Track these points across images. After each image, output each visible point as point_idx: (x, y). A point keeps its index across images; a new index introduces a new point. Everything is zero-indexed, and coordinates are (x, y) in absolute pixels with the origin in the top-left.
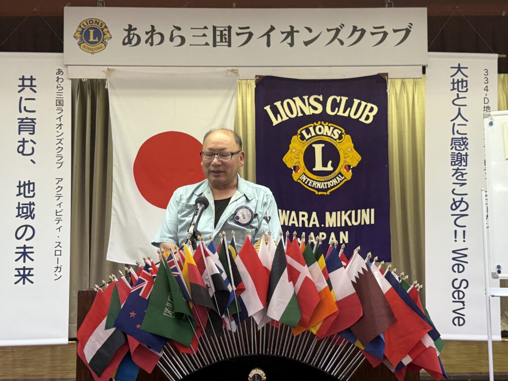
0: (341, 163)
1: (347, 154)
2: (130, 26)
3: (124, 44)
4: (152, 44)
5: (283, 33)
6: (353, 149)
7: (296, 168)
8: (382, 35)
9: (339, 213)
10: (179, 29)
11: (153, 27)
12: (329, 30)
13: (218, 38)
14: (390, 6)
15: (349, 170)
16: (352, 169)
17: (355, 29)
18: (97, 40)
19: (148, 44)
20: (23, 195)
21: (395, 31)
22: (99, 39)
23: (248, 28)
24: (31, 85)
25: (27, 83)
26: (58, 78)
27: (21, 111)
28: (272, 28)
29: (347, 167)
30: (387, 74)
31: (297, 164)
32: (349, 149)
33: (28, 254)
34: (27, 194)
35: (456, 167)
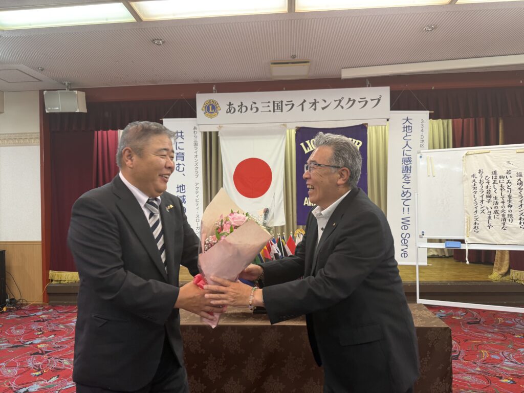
2: (230, 103)
3: (227, 112)
4: (241, 112)
5: (310, 103)
8: (364, 102)
10: (255, 103)
11: (242, 103)
12: (335, 101)
13: (276, 108)
14: (369, 86)
17: (350, 100)
18: (213, 111)
19: (240, 112)
20: (179, 192)
21: (372, 100)
22: (215, 110)
23: (292, 101)
24: (181, 136)
25: (179, 134)
26: (195, 132)
27: (177, 149)
28: (305, 101)
30: (367, 124)
34: (182, 191)
35: (405, 174)
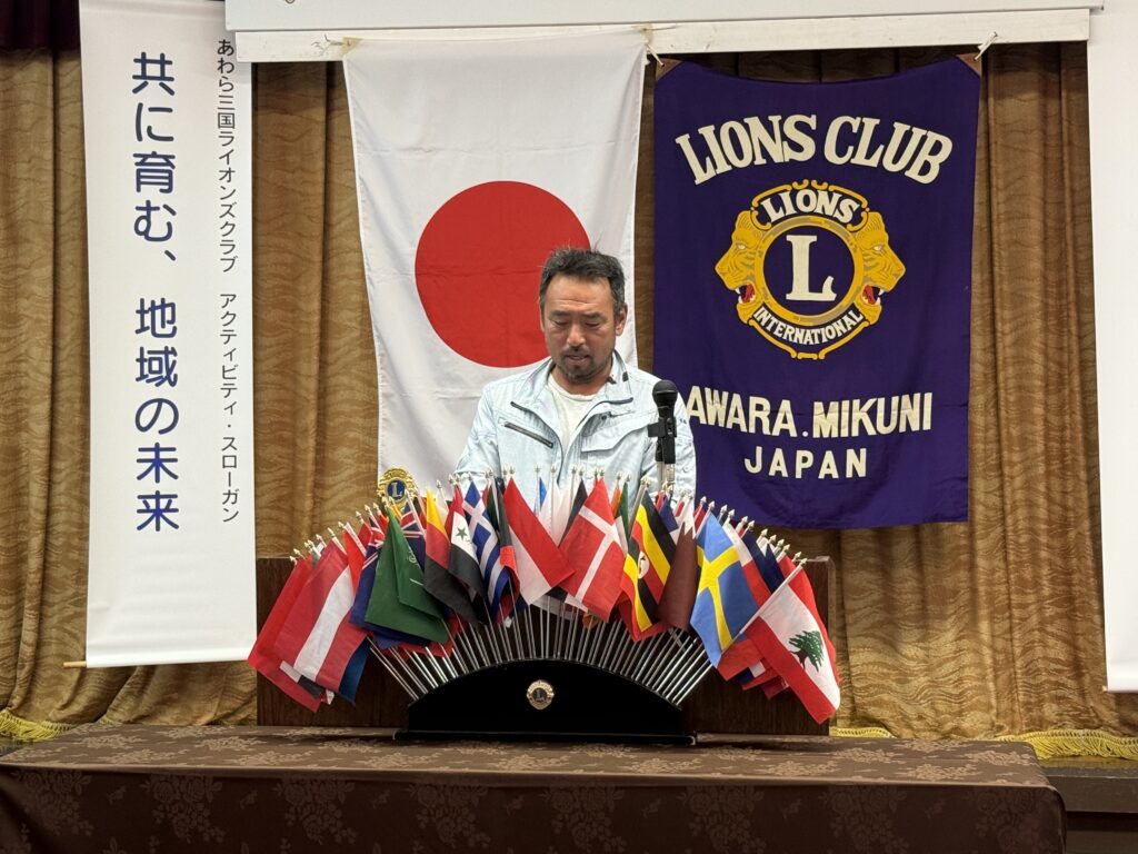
0: (858, 283)
1: (872, 259)
6: (888, 248)
7: (746, 291)
9: (846, 404)
15: (876, 299)
16: (881, 297)
20: (149, 331)
24: (163, 77)
25: (153, 70)
26: (222, 61)
27: (140, 138)
29: (871, 293)
31: (748, 282)
32: (876, 248)
33: (165, 464)
34: (159, 330)
